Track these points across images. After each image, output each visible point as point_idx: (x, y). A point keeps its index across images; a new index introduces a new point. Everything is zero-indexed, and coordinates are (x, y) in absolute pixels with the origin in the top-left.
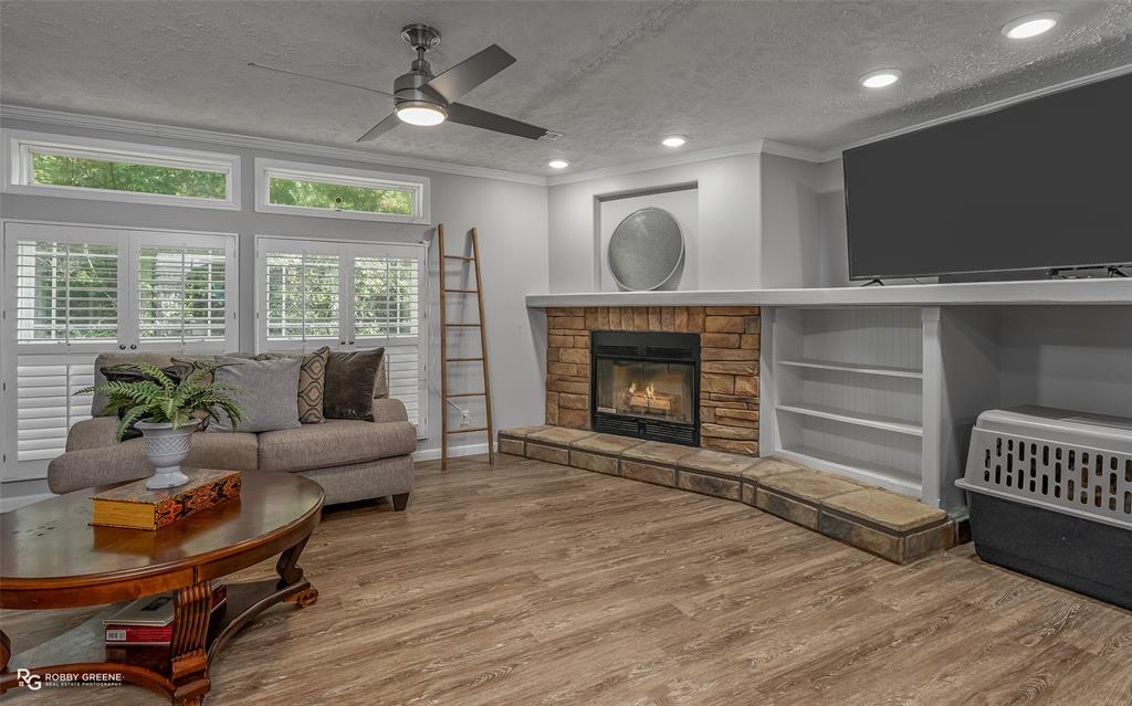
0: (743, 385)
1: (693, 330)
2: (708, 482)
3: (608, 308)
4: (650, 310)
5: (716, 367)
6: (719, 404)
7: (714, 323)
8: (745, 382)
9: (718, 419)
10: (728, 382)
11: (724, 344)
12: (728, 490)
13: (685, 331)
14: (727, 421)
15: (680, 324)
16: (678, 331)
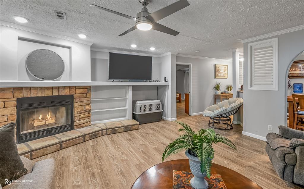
0: (87, 107)
1: (71, 93)
2: (94, 135)
3: (30, 88)
4: (53, 88)
5: (80, 104)
6: (81, 114)
7: (78, 91)
8: (88, 106)
9: (80, 119)
10: (83, 107)
11: (82, 97)
12: (99, 134)
13: (68, 94)
14: (83, 119)
15: (67, 92)
16: (65, 94)
